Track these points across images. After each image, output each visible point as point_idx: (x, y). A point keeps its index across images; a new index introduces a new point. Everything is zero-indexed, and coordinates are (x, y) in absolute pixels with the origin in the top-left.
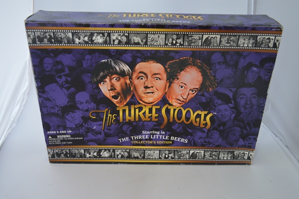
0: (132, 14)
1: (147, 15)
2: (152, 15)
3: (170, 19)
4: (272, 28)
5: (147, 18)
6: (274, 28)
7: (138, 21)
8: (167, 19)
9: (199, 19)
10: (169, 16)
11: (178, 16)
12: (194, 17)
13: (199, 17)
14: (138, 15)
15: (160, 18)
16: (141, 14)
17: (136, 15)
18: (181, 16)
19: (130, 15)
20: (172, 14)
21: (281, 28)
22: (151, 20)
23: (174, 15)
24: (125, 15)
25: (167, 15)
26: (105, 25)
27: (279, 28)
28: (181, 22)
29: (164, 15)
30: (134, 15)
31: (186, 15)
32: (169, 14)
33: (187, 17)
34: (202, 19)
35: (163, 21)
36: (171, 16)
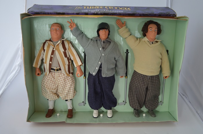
1: (98, 7)
2: (101, 7)
3: (111, 9)
4: (170, 15)
5: (98, 9)
6: (172, 15)
7: (93, 11)
8: (109, 10)
9: (128, 10)
10: (111, 8)
11: (116, 8)
12: (125, 8)
13: (129, 9)
14: (93, 7)
15: (106, 9)
16: (94, 7)
18: (118, 8)
19: (88, 7)
21: (175, 15)
22: (100, 11)
23: (114, 7)
24: (85, 8)
25: (110, 7)
26: (73, 13)
27: (174, 15)
28: (117, 12)
29: (108, 7)
30: (91, 7)
31: (121, 7)
32: (111, 7)
33: (122, 8)
34: (130, 10)
35: (107, 11)
36: (112, 8)
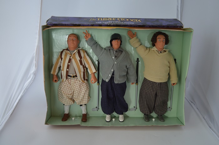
0: (103, 18)
1: (111, 19)
2: (114, 19)
3: (123, 21)
4: (178, 26)
5: (111, 21)
6: (179, 26)
7: (106, 23)
8: (121, 21)
9: (139, 21)
10: (123, 19)
11: (128, 20)
12: (136, 20)
13: (139, 20)
14: (106, 19)
15: (118, 21)
16: (107, 18)
17: (105, 19)
18: (129, 19)
19: (101, 19)
20: (124, 18)
21: (182, 27)
22: (113, 22)
23: (125, 19)
24: (99, 19)
25: (122, 19)
26: (88, 25)
27: (181, 26)
28: (129, 23)
29: (120, 19)
30: (104, 19)
31: (132, 19)
32: (123, 18)
33: (133, 20)
34: (140, 21)
35: (119, 23)
36: (124, 19)
